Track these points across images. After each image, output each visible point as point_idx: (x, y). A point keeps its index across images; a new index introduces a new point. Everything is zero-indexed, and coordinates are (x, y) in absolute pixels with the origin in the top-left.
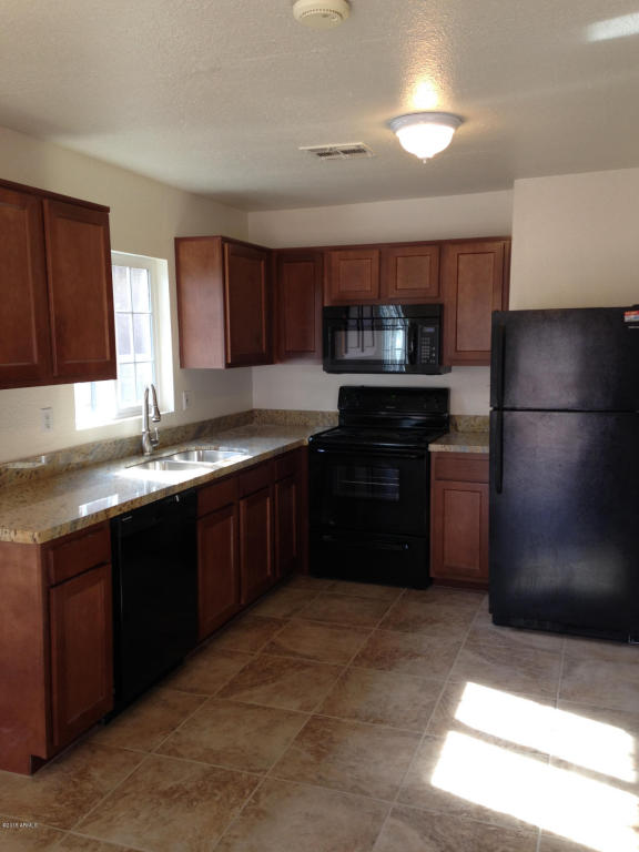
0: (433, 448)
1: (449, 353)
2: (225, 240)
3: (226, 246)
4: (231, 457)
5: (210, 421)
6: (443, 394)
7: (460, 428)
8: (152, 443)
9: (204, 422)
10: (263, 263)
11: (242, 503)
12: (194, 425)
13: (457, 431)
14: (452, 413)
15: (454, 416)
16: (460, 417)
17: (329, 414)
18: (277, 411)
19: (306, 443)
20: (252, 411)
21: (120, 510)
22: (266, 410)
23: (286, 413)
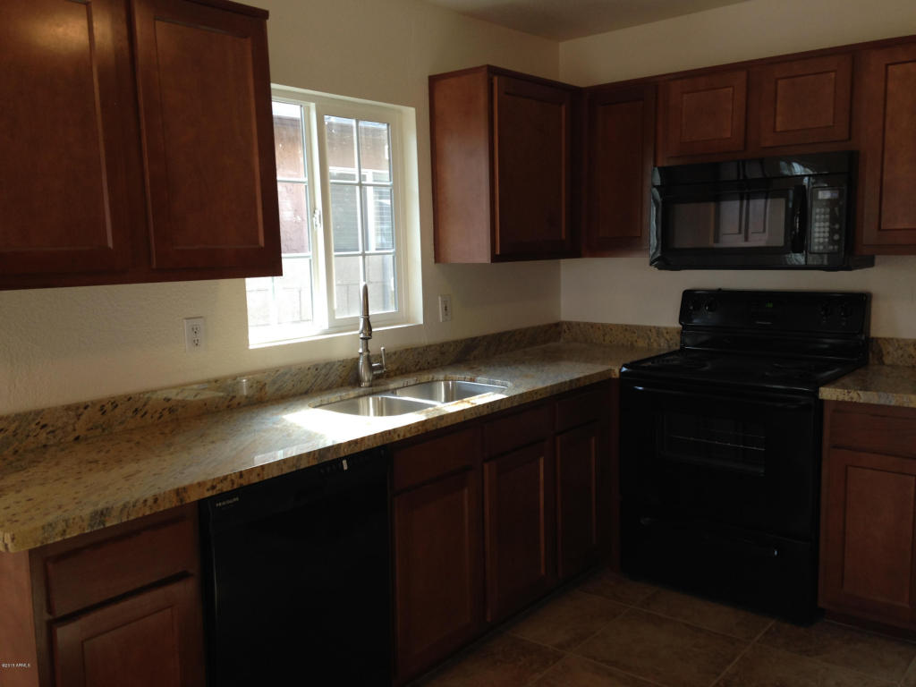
0: (827, 393)
1: (868, 234)
2: (492, 71)
3: (496, 78)
4: (489, 393)
5: (485, 337)
6: (859, 304)
7: (888, 360)
8: (371, 369)
9: (474, 339)
10: (563, 108)
11: (486, 466)
12: (456, 342)
13: (882, 363)
14: (874, 334)
15: (877, 339)
16: (888, 340)
17: (668, 331)
18: (592, 325)
19: (616, 374)
20: (557, 325)
21: (213, 487)
22: (578, 324)
23: (605, 329)
